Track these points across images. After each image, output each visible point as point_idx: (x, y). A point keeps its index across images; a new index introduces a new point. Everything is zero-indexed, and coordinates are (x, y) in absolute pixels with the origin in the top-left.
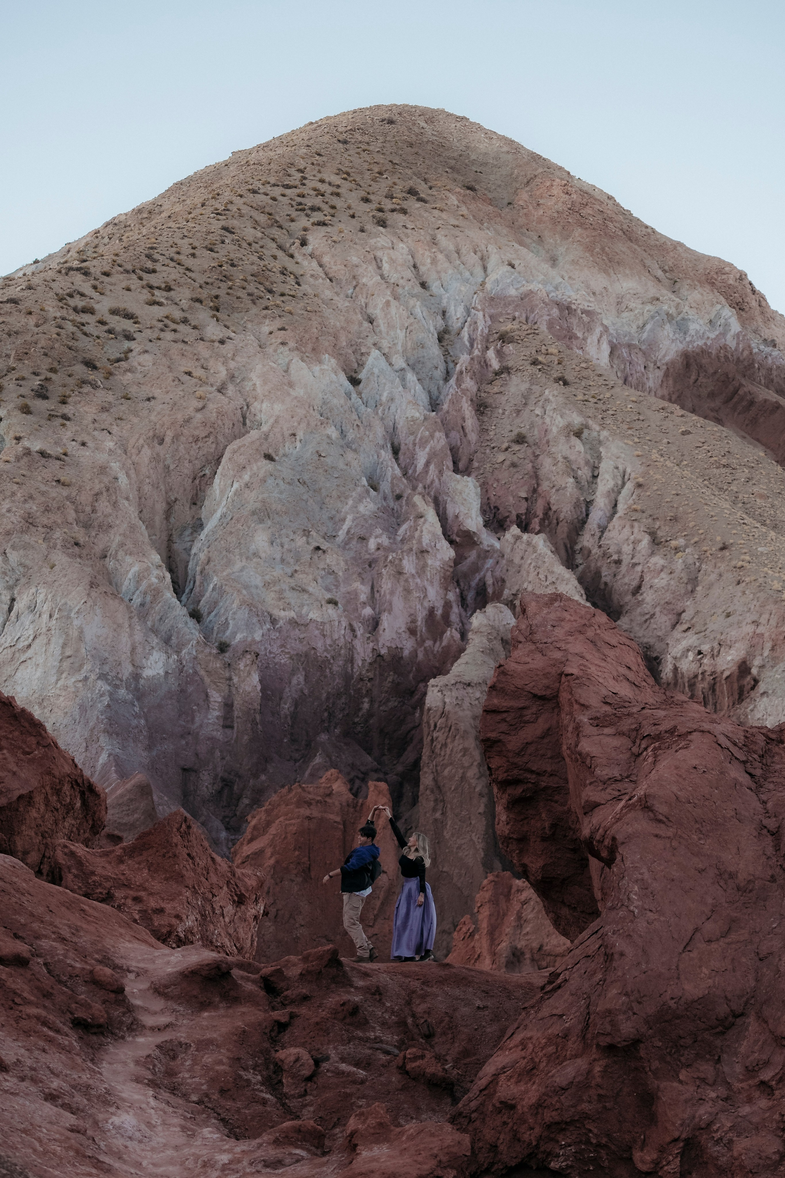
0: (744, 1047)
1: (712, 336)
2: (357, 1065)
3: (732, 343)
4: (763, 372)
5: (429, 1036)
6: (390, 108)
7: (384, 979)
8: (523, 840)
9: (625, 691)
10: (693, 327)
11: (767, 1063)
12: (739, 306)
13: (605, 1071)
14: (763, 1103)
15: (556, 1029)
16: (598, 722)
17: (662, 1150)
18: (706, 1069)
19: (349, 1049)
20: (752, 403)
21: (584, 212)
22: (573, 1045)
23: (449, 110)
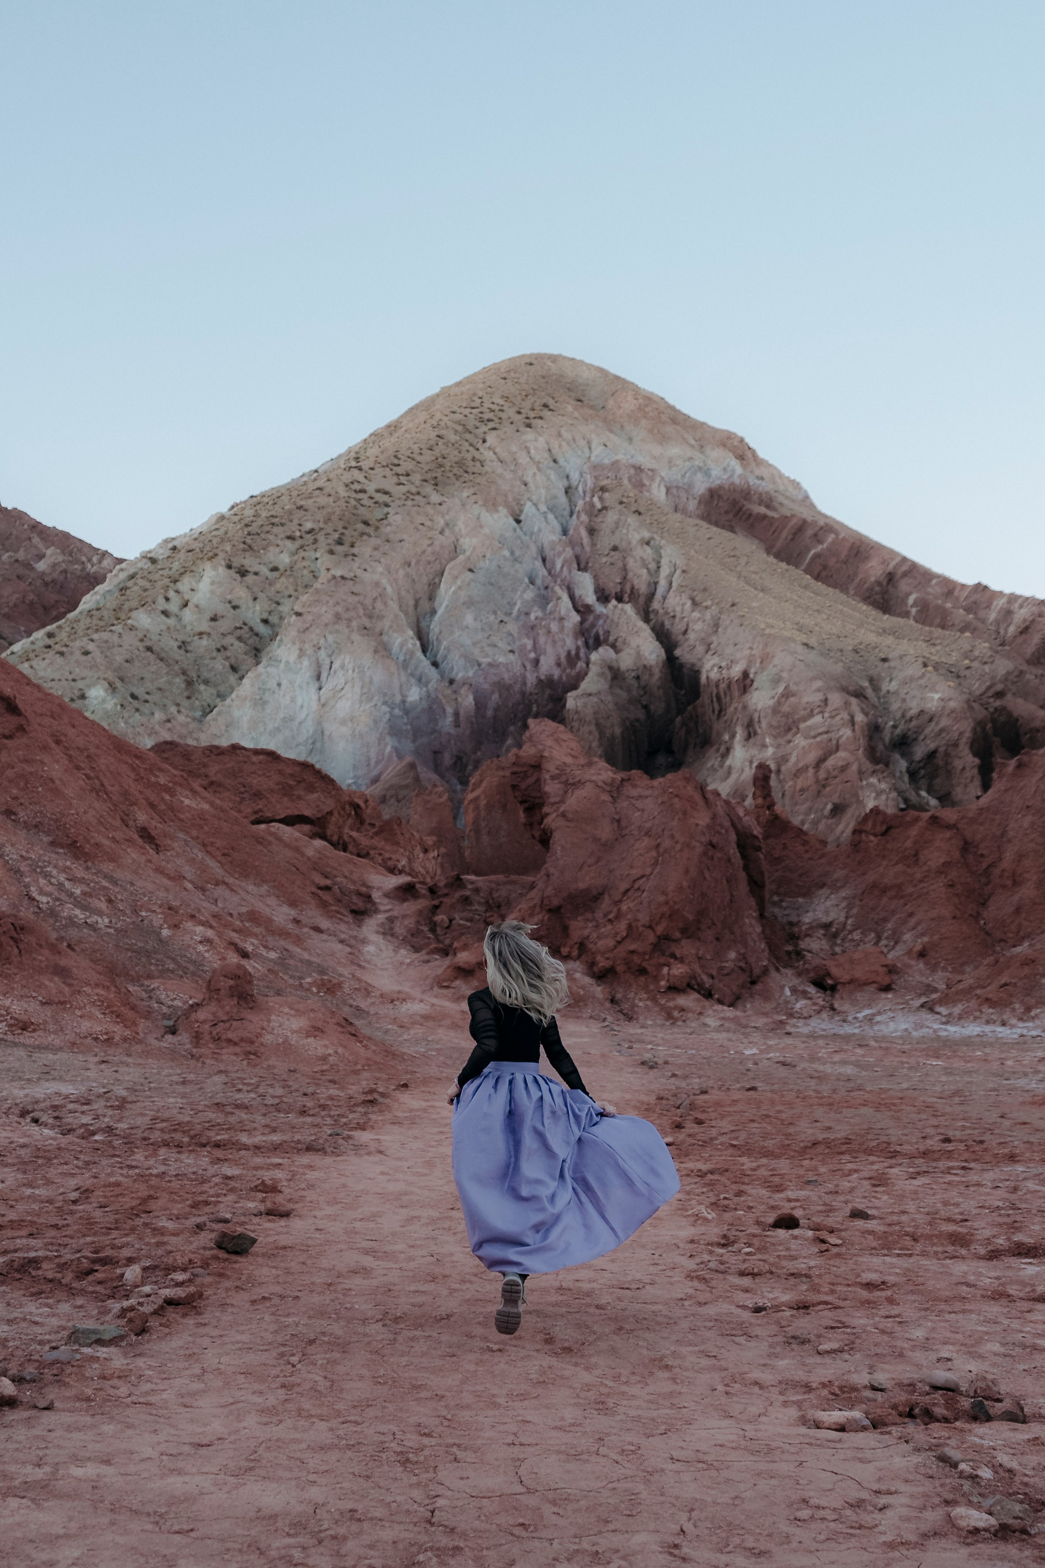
0: (603, 906)
1: (725, 477)
2: (467, 920)
3: (737, 481)
4: (756, 496)
5: (499, 907)
6: (530, 356)
7: (480, 884)
8: (531, 824)
9: (569, 760)
10: (714, 473)
11: (611, 912)
12: (741, 458)
13: (549, 919)
14: (609, 927)
15: (532, 904)
16: (553, 778)
17: (571, 947)
18: (589, 915)
19: (464, 914)
20: (750, 515)
21: (647, 410)
22: (537, 910)
23: (565, 354)
